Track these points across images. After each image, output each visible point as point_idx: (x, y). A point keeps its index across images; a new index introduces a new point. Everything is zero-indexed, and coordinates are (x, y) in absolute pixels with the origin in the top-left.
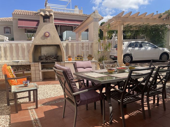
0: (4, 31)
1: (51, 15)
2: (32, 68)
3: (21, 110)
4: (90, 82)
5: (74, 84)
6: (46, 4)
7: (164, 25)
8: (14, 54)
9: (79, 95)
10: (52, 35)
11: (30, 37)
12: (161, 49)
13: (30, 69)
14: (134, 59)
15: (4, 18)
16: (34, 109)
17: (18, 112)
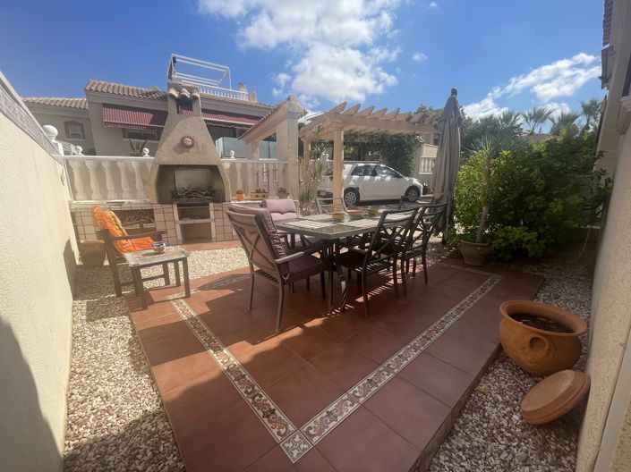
0: (67, 131)
1: (196, 98)
2: (158, 217)
3: (153, 302)
4: (297, 237)
5: (278, 241)
6: (170, 72)
7: (414, 136)
8: (109, 185)
9: (286, 263)
10: (200, 145)
11: (138, 148)
12: (407, 179)
13: (153, 218)
14: (362, 199)
15: (61, 99)
16: (183, 298)
17: (149, 307)
